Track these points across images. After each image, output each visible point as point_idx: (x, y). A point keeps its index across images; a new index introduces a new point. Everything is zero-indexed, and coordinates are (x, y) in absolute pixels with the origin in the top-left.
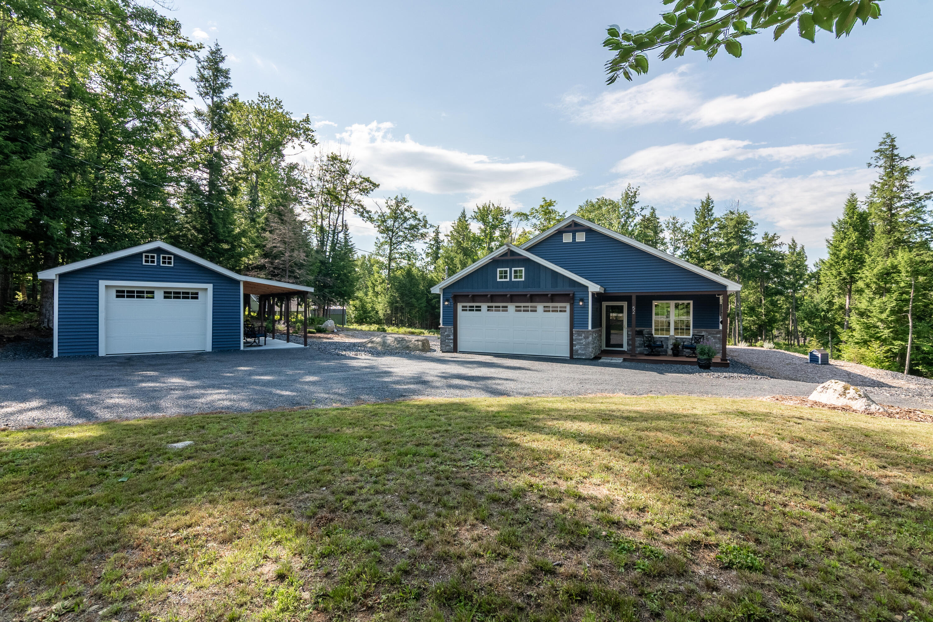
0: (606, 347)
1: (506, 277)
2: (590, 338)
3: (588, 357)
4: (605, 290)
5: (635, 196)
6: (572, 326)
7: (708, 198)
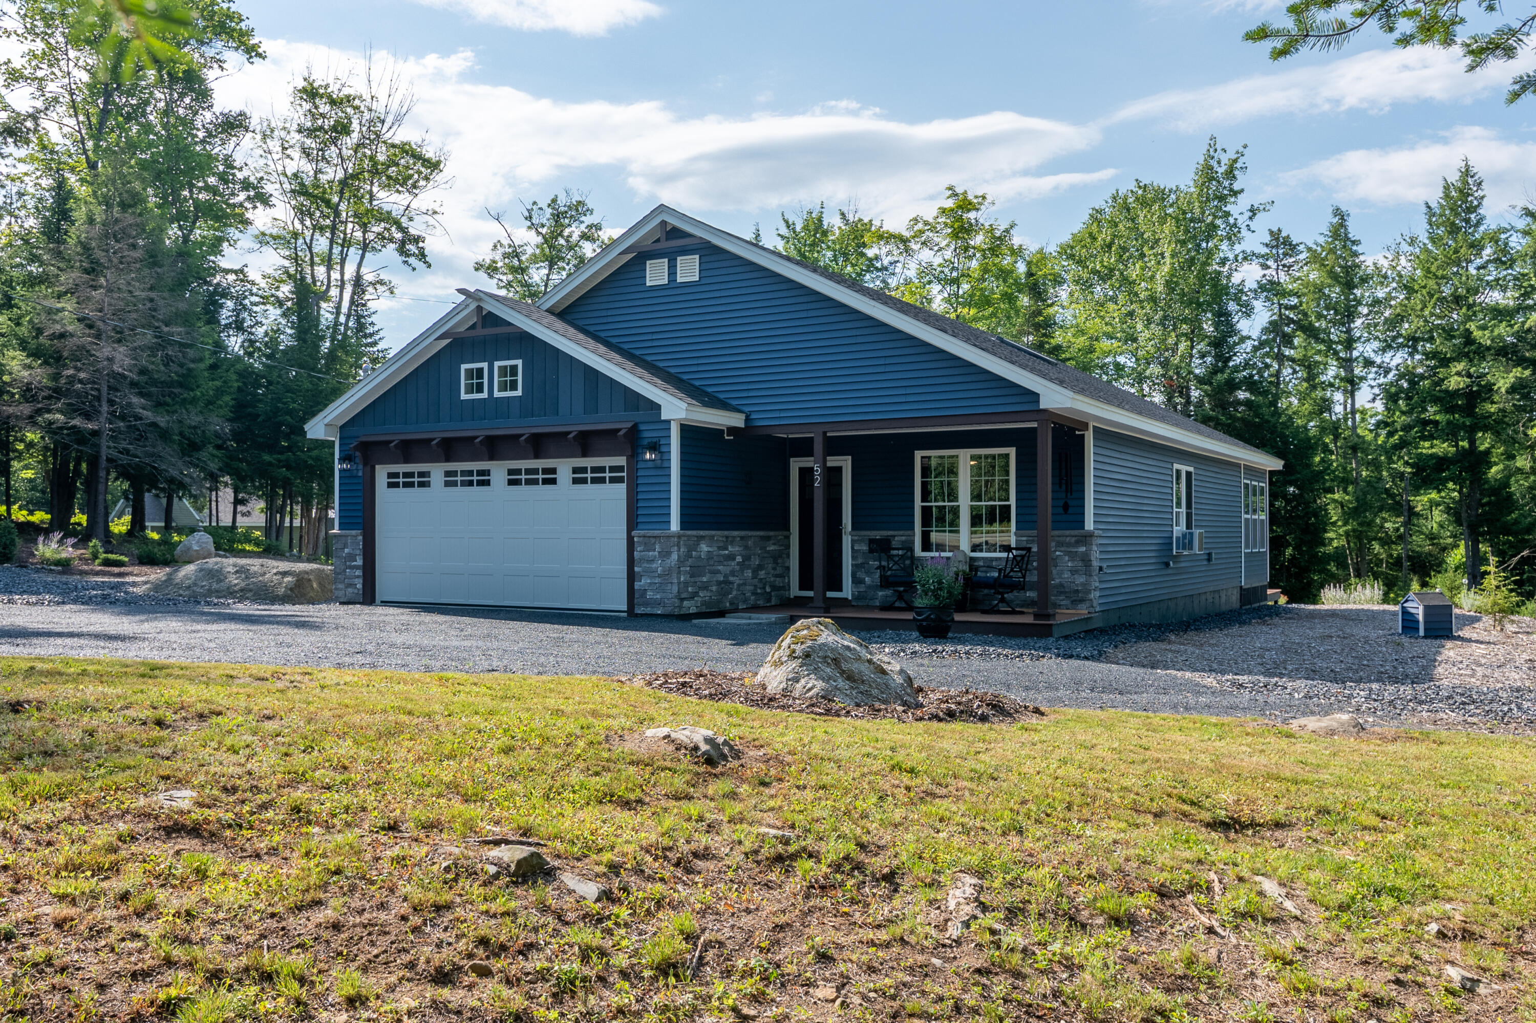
0: (801, 588)
1: (480, 389)
2: (675, 556)
3: (668, 610)
4: (747, 419)
5: (1230, 174)
6: (632, 522)
7: (1467, 172)
